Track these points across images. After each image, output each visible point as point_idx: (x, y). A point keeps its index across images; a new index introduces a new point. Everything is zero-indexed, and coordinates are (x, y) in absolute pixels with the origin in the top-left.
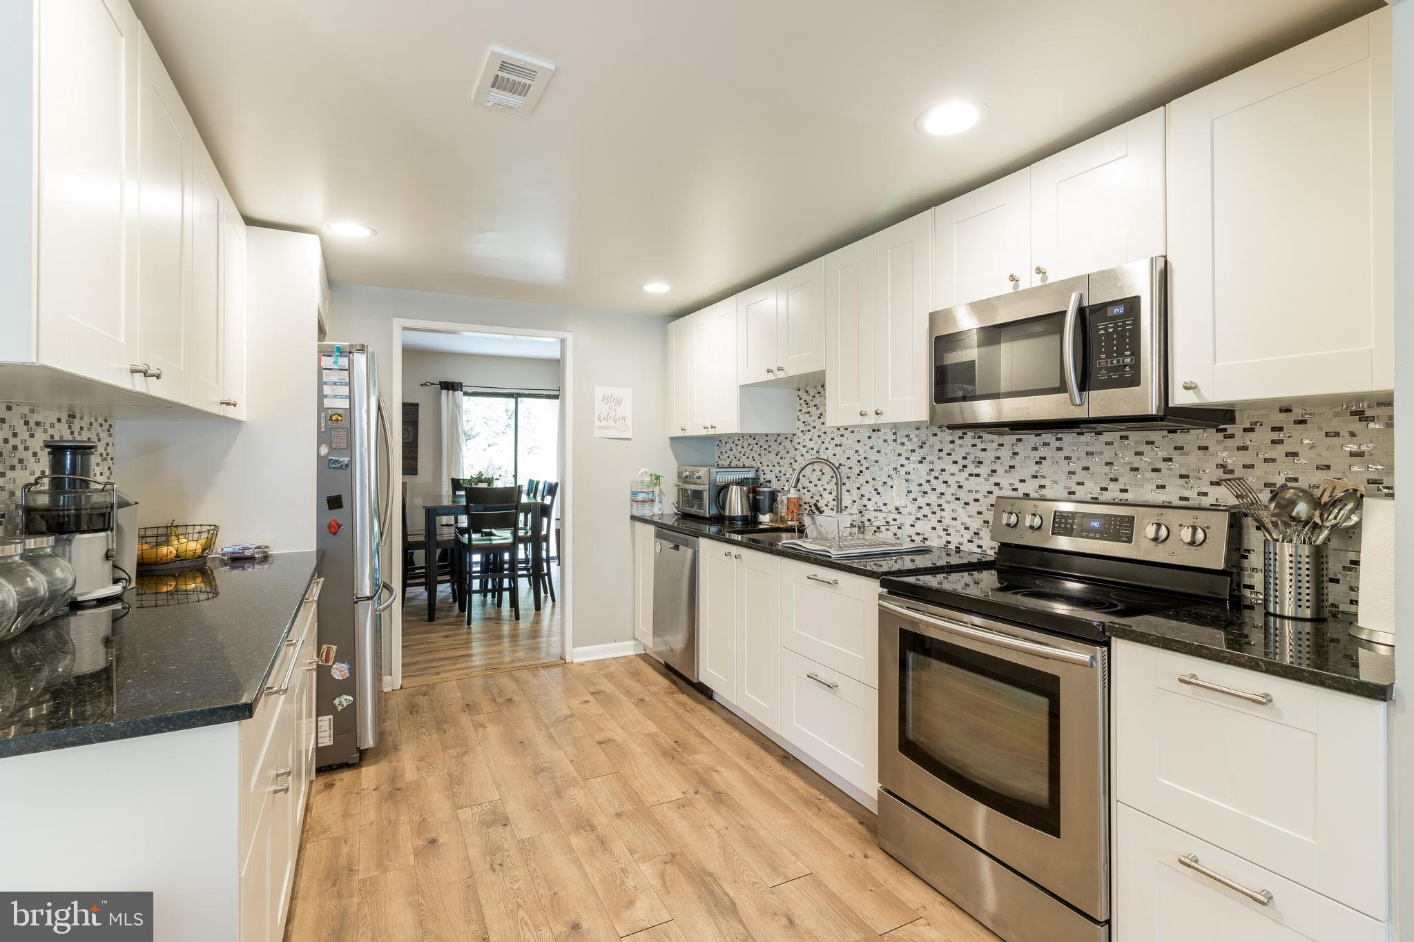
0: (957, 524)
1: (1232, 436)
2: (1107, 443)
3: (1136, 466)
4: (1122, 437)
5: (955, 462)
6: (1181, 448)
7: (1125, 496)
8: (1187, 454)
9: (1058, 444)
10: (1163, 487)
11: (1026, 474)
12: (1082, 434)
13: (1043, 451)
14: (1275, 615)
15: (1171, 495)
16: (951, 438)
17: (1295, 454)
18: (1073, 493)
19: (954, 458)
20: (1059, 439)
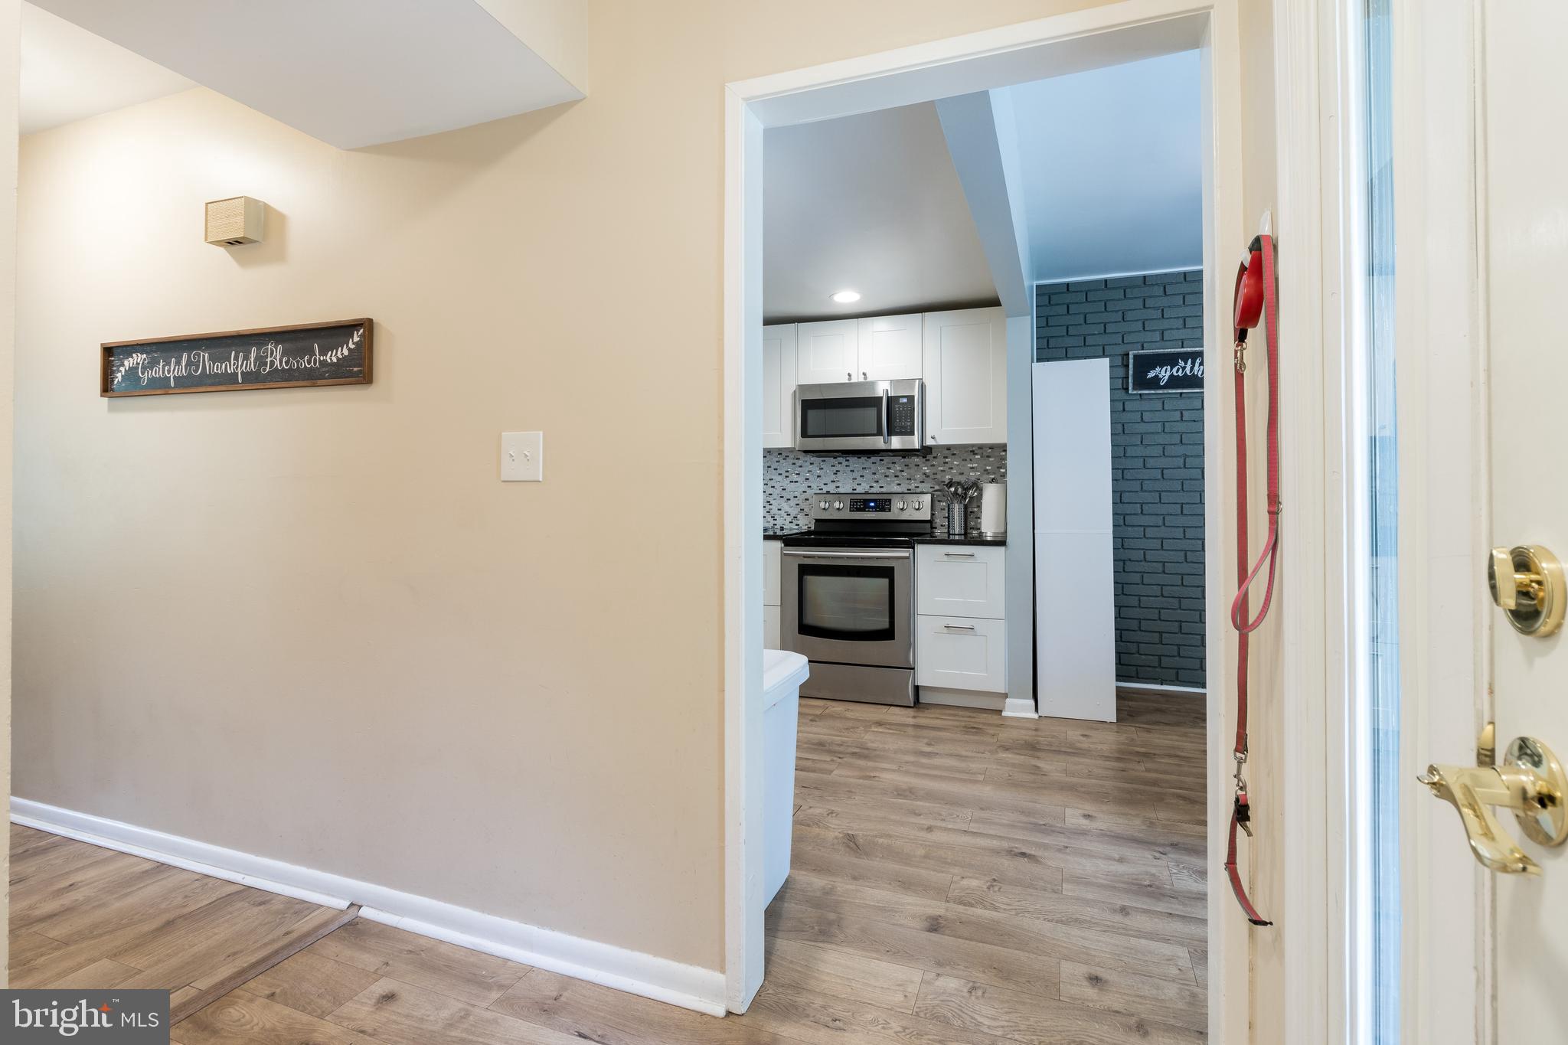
0: (782, 512)
1: (929, 460)
2: (873, 463)
3: (887, 474)
4: (881, 460)
5: (780, 474)
6: (908, 466)
7: (882, 490)
8: (910, 468)
9: (847, 463)
10: (899, 484)
11: (828, 480)
12: (860, 458)
13: (839, 467)
14: (952, 534)
15: (903, 489)
16: (777, 459)
17: (952, 468)
18: (855, 490)
19: (779, 471)
20: (848, 460)
